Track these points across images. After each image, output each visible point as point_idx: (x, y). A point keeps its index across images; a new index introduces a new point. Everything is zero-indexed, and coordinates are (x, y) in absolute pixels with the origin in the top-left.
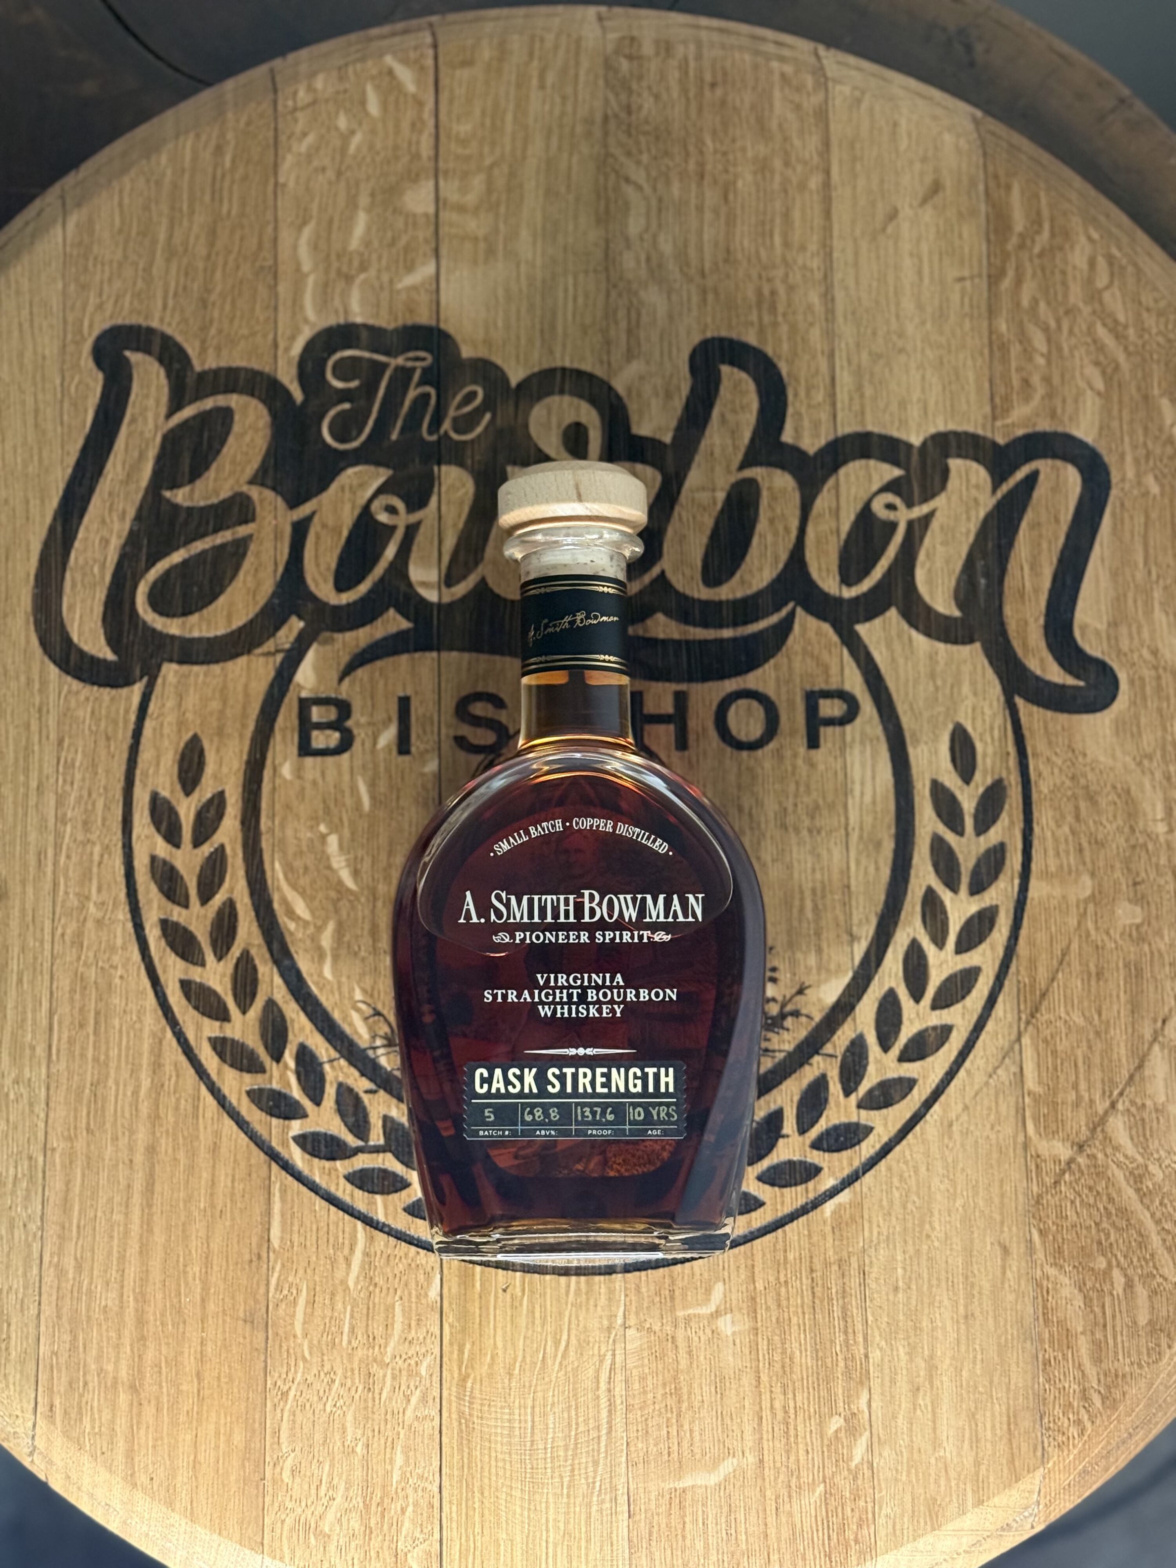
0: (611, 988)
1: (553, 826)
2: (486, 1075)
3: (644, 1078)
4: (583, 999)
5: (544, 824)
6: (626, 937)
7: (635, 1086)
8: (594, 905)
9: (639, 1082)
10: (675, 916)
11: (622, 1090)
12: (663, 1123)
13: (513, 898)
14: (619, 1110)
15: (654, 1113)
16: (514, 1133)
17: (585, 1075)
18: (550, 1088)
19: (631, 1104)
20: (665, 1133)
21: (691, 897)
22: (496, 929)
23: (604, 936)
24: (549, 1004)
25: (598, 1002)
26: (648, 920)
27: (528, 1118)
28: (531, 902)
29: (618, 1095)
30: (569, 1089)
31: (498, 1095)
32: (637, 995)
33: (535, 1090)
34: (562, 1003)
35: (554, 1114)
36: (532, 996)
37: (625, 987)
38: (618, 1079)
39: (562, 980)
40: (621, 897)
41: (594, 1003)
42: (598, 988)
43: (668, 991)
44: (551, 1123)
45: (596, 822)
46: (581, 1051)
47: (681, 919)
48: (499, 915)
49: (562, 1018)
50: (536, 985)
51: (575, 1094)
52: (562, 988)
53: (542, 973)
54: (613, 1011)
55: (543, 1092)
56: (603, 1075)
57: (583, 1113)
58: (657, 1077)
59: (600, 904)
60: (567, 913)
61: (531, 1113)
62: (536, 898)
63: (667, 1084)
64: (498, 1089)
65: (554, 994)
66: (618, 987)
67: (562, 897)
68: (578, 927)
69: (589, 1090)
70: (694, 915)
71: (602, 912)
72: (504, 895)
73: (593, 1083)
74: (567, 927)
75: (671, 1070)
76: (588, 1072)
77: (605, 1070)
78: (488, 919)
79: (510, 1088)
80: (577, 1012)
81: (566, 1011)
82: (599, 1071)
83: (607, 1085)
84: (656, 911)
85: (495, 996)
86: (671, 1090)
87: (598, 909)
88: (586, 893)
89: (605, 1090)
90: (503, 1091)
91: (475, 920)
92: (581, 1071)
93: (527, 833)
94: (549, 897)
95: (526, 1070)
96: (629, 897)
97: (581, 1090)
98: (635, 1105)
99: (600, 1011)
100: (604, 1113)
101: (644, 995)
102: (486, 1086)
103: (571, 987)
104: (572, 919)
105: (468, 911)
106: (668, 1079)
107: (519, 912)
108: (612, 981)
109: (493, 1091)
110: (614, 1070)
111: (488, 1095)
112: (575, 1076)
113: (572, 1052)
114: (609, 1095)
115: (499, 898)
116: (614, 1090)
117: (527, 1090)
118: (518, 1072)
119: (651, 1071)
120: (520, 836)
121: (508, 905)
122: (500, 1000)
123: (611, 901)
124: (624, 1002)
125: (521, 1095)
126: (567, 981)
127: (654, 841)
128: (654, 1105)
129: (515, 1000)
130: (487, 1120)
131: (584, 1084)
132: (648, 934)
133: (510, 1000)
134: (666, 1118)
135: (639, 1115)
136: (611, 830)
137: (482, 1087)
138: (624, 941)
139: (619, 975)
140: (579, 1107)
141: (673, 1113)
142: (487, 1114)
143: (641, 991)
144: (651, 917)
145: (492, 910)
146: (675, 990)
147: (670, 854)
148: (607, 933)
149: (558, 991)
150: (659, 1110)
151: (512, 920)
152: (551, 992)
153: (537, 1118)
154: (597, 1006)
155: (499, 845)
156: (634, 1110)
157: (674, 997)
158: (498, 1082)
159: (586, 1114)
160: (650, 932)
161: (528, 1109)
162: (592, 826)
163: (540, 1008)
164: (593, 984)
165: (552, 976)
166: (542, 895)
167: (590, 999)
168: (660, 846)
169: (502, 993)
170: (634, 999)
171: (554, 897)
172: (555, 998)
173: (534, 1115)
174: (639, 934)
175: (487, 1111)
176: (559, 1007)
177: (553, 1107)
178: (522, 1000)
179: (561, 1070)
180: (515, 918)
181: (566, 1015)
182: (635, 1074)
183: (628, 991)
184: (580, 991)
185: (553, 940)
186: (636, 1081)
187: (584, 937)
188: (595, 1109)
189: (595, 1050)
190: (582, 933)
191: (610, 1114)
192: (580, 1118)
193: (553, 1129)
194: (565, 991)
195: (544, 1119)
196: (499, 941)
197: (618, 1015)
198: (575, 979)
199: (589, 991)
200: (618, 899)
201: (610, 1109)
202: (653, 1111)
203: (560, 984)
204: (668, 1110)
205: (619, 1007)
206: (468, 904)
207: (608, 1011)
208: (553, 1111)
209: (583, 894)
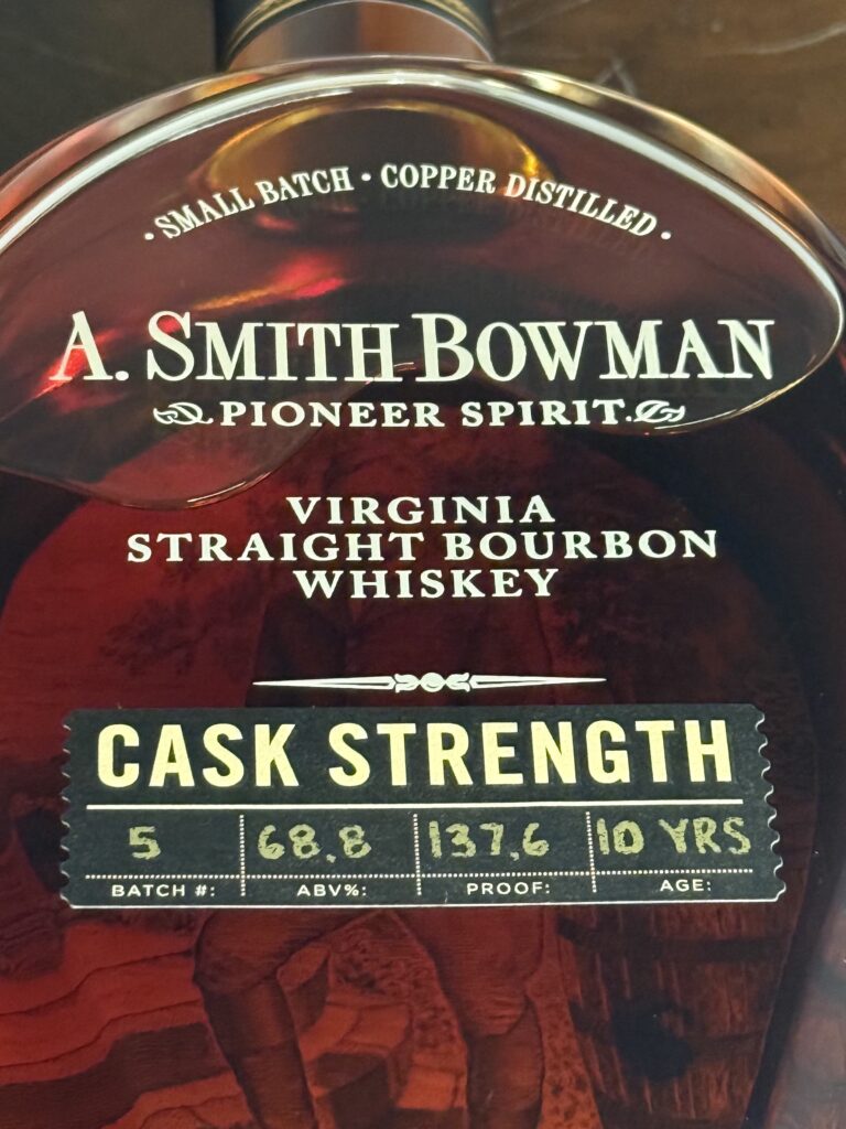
0: (515, 529)
1: (325, 181)
2: (132, 739)
3: (637, 748)
4: (431, 552)
5: (300, 177)
6: (553, 413)
7: (609, 767)
8: (451, 345)
9: (621, 759)
10: (694, 367)
11: (568, 776)
12: (709, 860)
13: (212, 329)
14: (566, 835)
15: (677, 835)
16: (227, 892)
17: (448, 742)
18: (337, 775)
19: (597, 813)
20: (716, 886)
21: (736, 329)
22: (166, 394)
23: (486, 412)
24: (328, 567)
25: (478, 560)
26: (613, 374)
27: (271, 852)
28: (265, 338)
29: (556, 788)
30: (399, 778)
31: (172, 786)
32: (598, 545)
33: (289, 779)
34: (367, 566)
35: (353, 842)
36: (275, 547)
37: (558, 528)
38: (552, 750)
39: (365, 510)
40: (532, 328)
41: (466, 566)
42: (475, 530)
43: (689, 535)
44: (345, 865)
45: (446, 173)
46: (432, 682)
47: (710, 371)
48: (170, 361)
49: (370, 601)
50: (289, 522)
51: (419, 788)
52: (365, 530)
53: (305, 495)
54: (527, 584)
55: (315, 786)
56: (504, 740)
57: (446, 839)
58: (676, 746)
59: (470, 344)
60: (372, 361)
61: (279, 837)
62: (281, 330)
63: (709, 762)
64: (172, 779)
65: (343, 545)
66: (537, 525)
67: (357, 330)
68: (409, 390)
69: (464, 778)
70: (749, 366)
71: (475, 360)
72: (184, 321)
73: (474, 760)
74: (376, 393)
75: (719, 728)
76: (460, 734)
77: (511, 728)
78: (138, 369)
79: (210, 774)
80: (415, 584)
81: (380, 583)
82: (490, 731)
83: (521, 762)
84: (635, 356)
85: (161, 550)
86: (724, 774)
87: (465, 358)
88: (429, 321)
89: (516, 779)
90: (187, 780)
91: (98, 373)
92: (435, 731)
93: (251, 194)
94: (319, 330)
95: (261, 731)
96: (553, 328)
97: (437, 780)
98: (613, 817)
99: (485, 583)
100: (513, 838)
101: (617, 544)
102: (132, 770)
103: (390, 526)
104: (388, 376)
105: (79, 355)
106: (712, 748)
107: (232, 358)
108: (517, 511)
109: (157, 780)
110: (539, 729)
111: (141, 791)
112: (416, 745)
113: (406, 683)
114: (530, 790)
115: (170, 327)
116: (541, 777)
117: (263, 779)
118: (234, 734)
119: (655, 730)
120: (229, 200)
121: (197, 343)
122: (175, 556)
123: (499, 340)
124: (557, 561)
125: (246, 791)
126: (381, 512)
127: (616, 211)
128: (674, 816)
129: (223, 557)
130: (137, 855)
131: (447, 766)
132: (616, 407)
133: (206, 557)
134: (716, 849)
135: (628, 840)
136: (490, 190)
137: (118, 771)
138: (547, 421)
139: (537, 500)
140: (434, 824)
141: (738, 835)
142: (135, 840)
143: (609, 536)
144: (620, 368)
145: (150, 353)
146: (711, 534)
147: (666, 236)
148: (495, 406)
149: (353, 538)
150: (690, 829)
151: (209, 375)
152: (332, 538)
153: (298, 852)
154: (474, 573)
155: (172, 218)
156: (610, 828)
157: (710, 550)
158: (172, 759)
159: (456, 841)
160: (621, 403)
161: (270, 829)
162: (434, 182)
163: (301, 575)
164: (460, 520)
165: (335, 502)
166: (297, 321)
167: (451, 555)
168: (635, 221)
169: (182, 542)
170: (589, 555)
171: (335, 329)
172: (344, 551)
173: (288, 845)
174: (589, 407)
175: (134, 833)
176: (358, 575)
177: (350, 824)
178: (244, 557)
179: (370, 729)
180: (218, 370)
181: (381, 593)
182: (605, 737)
183: (569, 536)
184: (420, 536)
185: (336, 421)
186: (610, 755)
187: (428, 415)
188: (485, 827)
189: (476, 679)
190: (420, 407)
191: (534, 839)
192: (437, 851)
193: (351, 882)
194: (375, 538)
195: (322, 855)
196: (172, 421)
197: (543, 591)
198: (404, 510)
199: (450, 537)
200: (524, 333)
201: (533, 827)
202: (671, 831)
203: (358, 520)
204: (720, 827)
205: (544, 575)
206: (78, 341)
207: (510, 583)
208: (352, 835)
209: (419, 322)
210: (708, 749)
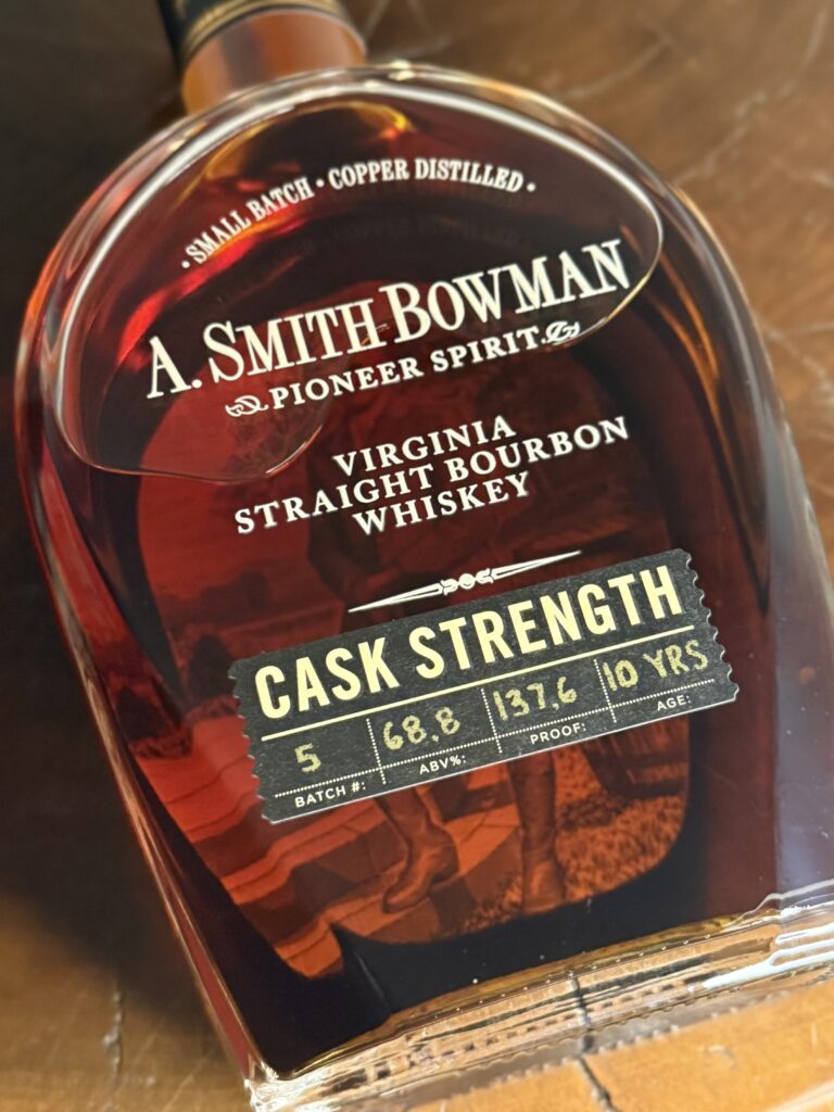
0: (491, 447)
1: (293, 193)
2: (279, 677)
3: (614, 598)
4: (440, 480)
5: (275, 193)
6: (493, 347)
7: (600, 620)
8: (412, 307)
9: (605, 611)
10: (575, 289)
11: (575, 635)
12: (681, 679)
13: (248, 331)
14: (581, 678)
15: (657, 663)
16: (372, 783)
17: (489, 626)
18: (422, 670)
19: (604, 658)
20: (692, 697)
21: (594, 250)
22: (231, 392)
23: (448, 357)
24: (376, 506)
25: (473, 478)
26: (524, 308)
27: (395, 743)
28: (286, 331)
29: (570, 647)
30: (464, 663)
31: (317, 711)
32: (548, 447)
33: (393, 683)
34: (401, 499)
35: (446, 720)
36: (336, 499)
37: (519, 439)
38: (560, 616)
39: (388, 453)
40: (461, 281)
41: (465, 483)
42: (464, 453)
43: (606, 424)
44: (446, 741)
45: (373, 168)
46: (467, 581)
47: (588, 291)
48: (227, 365)
49: (410, 527)
51: (480, 668)
52: (393, 469)
53: (345, 452)
54: (508, 488)
55: (411, 683)
56: (526, 616)
57: (507, 703)
58: (638, 591)
59: (423, 304)
60: (362, 333)
61: (397, 731)
62: (294, 320)
63: (664, 600)
64: (313, 701)
65: (380, 486)
66: (505, 441)
68: (393, 352)
69: (507, 653)
70: (611, 280)
71: (430, 316)
72: (228, 329)
73: (510, 636)
74: (371, 358)
75: (663, 571)
76: (496, 618)
77: (528, 605)
78: (207, 377)
79: (338, 691)
80: (437, 507)
81: (413, 511)
82: (515, 610)
83: (540, 632)
84: (535, 290)
85: (259, 518)
86: (676, 609)
87: (421, 314)
88: (391, 291)
89: (541, 645)
90: (324, 701)
91: (180, 385)
92: (479, 619)
93: (246, 214)
94: (320, 315)
95: (363, 647)
96: (476, 278)
97: (489, 657)
98: (612, 659)
99: (481, 494)
100: (551, 692)
101: (561, 443)
102: (285, 701)
103: (408, 464)
104: (376, 343)
105: (163, 373)
106: (663, 589)
107: (266, 349)
108: (489, 432)
109: (304, 706)
110: (546, 601)
111: (295, 717)
112: (469, 633)
113: (448, 586)
114: (552, 652)
115: (219, 336)
116: (558, 640)
117: (375, 687)
118: (346, 655)
119: (622, 583)
120: (232, 222)
121: (241, 346)
122: (270, 522)
123: (442, 294)
124: (525, 465)
125: (365, 699)
126: (399, 454)
127: (494, 174)
129: (303, 515)
130: (306, 770)
131: (493, 644)
132: (533, 334)
133: (291, 518)
134: (686, 669)
135: (627, 675)
136: (406, 176)
137: (276, 705)
138: (491, 356)
139: (499, 420)
140: (496, 694)
141: (697, 654)
142: (301, 758)
143: (553, 437)
144: (528, 302)
145: (211, 361)
146: (620, 420)
147: (531, 187)
148: (452, 350)
149: (385, 479)
150: (665, 657)
151: (256, 370)
152: (372, 482)
153: (412, 739)
154: (473, 488)
155: (197, 246)
156: (612, 669)
157: (623, 433)
158: (309, 686)
159: (515, 703)
160: (535, 329)
161: (389, 725)
162: (367, 177)
163: (358, 517)
164: (453, 448)
165: (366, 453)
166: (304, 312)
167: (455, 478)
168: (508, 179)
169: (272, 508)
170: (545, 456)
171: (330, 312)
172: (383, 492)
173: (404, 734)
174: (515, 336)
175: (299, 751)
176: (396, 508)
177: (440, 707)
178: (317, 512)
179: (436, 629)
180: (261, 365)
181: (416, 519)
182: (591, 597)
183: (527, 443)
184: (429, 467)
185: (350, 387)
186: (598, 611)
187: (410, 368)
188: (531, 688)
189: (496, 571)
190: (403, 362)
191: (566, 689)
192: (504, 715)
193: (454, 754)
194: (400, 475)
195: (428, 738)
196: (240, 413)
197: (522, 492)
198: (414, 447)
199: (450, 463)
200: (456, 286)
201: (562, 680)
202: (653, 662)
203: (386, 464)
204: (684, 651)
205: (519, 478)
206: (160, 362)
207: (499, 490)
208: (444, 716)
209: (385, 294)
210: (660, 591)
